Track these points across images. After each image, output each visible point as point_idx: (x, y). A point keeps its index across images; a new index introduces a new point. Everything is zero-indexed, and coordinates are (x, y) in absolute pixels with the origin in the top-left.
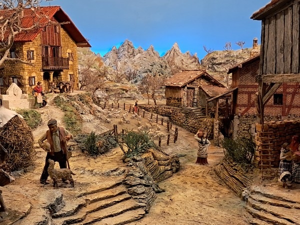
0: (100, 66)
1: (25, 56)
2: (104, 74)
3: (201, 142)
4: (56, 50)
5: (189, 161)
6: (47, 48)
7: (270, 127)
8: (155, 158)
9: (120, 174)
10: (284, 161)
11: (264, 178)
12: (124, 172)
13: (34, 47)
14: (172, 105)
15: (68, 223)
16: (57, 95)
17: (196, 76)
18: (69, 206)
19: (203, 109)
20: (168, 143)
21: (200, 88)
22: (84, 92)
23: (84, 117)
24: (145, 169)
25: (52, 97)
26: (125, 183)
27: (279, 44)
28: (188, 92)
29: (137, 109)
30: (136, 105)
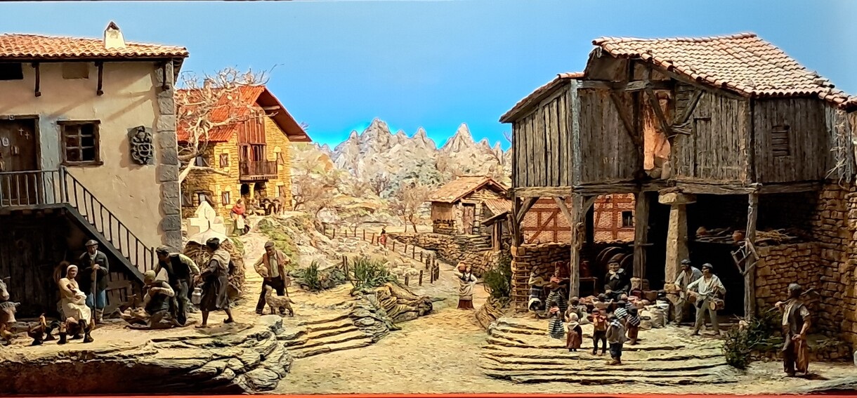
0: (327, 170)
1: (217, 163)
2: (333, 184)
3: (463, 279)
4: (258, 149)
5: (449, 305)
6: (245, 148)
7: (527, 250)
8: (393, 294)
10: (534, 286)
11: (518, 311)
12: (351, 305)
13: (229, 149)
14: (440, 232)
15: (289, 345)
16: (261, 218)
17: (475, 186)
18: (290, 331)
19: (490, 237)
20: (420, 282)
21: (484, 204)
22: (301, 214)
23: (302, 249)
24: (378, 304)
25: (254, 220)
26: (351, 316)
27: (529, 153)
28: (464, 211)
29: (384, 238)
30: (384, 232)
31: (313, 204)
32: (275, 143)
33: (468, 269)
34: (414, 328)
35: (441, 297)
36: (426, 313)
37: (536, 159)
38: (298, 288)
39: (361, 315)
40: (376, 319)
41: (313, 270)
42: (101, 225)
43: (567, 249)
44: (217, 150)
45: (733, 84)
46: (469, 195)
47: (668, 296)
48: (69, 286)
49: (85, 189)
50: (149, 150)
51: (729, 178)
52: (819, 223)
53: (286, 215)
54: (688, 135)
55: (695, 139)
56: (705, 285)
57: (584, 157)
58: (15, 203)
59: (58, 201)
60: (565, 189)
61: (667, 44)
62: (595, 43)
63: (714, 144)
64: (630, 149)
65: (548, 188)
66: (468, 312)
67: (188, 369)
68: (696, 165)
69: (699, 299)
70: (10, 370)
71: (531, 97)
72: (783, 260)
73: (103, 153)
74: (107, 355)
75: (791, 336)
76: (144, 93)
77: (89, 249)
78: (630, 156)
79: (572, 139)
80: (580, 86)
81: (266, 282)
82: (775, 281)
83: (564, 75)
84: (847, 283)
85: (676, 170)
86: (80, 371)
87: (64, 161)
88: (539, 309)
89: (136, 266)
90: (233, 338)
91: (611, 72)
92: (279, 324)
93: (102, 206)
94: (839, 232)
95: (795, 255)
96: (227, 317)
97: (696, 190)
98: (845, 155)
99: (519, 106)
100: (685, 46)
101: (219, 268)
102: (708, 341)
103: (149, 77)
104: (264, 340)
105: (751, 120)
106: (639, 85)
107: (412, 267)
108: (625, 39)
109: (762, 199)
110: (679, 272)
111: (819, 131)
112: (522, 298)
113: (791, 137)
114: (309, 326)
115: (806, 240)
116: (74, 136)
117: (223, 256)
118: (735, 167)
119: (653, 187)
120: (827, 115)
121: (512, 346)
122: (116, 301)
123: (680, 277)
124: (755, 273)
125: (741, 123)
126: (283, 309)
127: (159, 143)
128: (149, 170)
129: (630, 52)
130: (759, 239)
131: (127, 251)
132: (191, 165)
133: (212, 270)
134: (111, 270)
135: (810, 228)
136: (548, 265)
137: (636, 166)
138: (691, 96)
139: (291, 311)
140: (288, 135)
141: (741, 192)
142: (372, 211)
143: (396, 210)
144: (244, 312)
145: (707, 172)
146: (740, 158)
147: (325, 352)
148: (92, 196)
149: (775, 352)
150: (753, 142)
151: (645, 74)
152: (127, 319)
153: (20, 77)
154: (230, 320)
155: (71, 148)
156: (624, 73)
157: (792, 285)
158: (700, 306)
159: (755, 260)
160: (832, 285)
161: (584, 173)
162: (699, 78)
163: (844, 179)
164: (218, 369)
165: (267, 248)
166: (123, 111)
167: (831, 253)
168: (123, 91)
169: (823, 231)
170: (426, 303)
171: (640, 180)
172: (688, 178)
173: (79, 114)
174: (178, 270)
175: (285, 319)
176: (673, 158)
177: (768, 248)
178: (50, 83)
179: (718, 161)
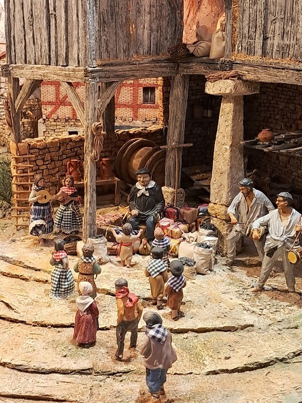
10: (36, 203)
27: (27, 15)
43: (80, 144)
60: (76, 71)
64: (165, 13)
68: (265, 39)
85: (233, 46)
112: (23, 213)
161: (103, 47)
172: (252, 58)
176: (229, 27)
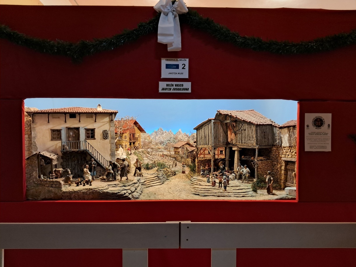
0: (149, 139)
1: (124, 138)
2: (151, 142)
3: (183, 166)
4: (134, 135)
5: (180, 173)
6: (131, 134)
7: (200, 160)
8: (167, 170)
9: (156, 174)
10: (202, 169)
11: (198, 175)
13: (127, 135)
14: (176, 154)
15: (142, 184)
16: (134, 151)
17: (184, 144)
18: (142, 181)
19: (188, 156)
20: (173, 167)
21: (186, 148)
22: (144, 150)
23: (144, 159)
24: (164, 173)
25: (133, 151)
26: (157, 176)
27: (201, 137)
28: (182, 149)
29: (163, 155)
30: (163, 154)
31: (146, 147)
32: (138, 133)
33: (184, 164)
34: (172, 179)
35: (178, 170)
36: (175, 175)
37: (203, 139)
38: (144, 169)
39: (160, 176)
40: (163, 177)
41: (148, 165)
42: (95, 155)
43: (210, 160)
44: (124, 135)
45: (252, 121)
46: (183, 146)
47: (235, 172)
48: (86, 171)
49: (91, 146)
50: (108, 136)
51: (251, 144)
52: (272, 155)
53: (140, 150)
54: (240, 134)
55: (242, 135)
56: (245, 170)
57: (214, 138)
58: (73, 149)
59: (84, 149)
60: (210, 146)
61: (234, 112)
62: (217, 111)
63: (247, 136)
64: (225, 136)
65: (205, 146)
66: (184, 174)
67: (117, 193)
68: (242, 141)
69: (244, 174)
70: (70, 193)
71: (201, 124)
72: (264, 164)
73: (96, 137)
74: (96, 189)
75: (269, 184)
76: (107, 122)
77: (91, 161)
78: (225, 138)
79: (212, 134)
80: (214, 121)
81: (136, 168)
82: (262, 170)
83: (210, 119)
84: (280, 170)
85: (237, 142)
86: (88, 194)
87: (86, 138)
88: (204, 175)
89: (104, 165)
90: (128, 184)
91: (221, 118)
92: (140, 179)
93: (95, 150)
94: (277, 158)
95: (267, 163)
96: (127, 178)
97: (242, 147)
98: (279, 139)
99: (198, 126)
100: (238, 112)
101: (125, 166)
102: (246, 184)
103: (108, 118)
104: (136, 184)
105: (257, 131)
106: (228, 121)
107: (170, 163)
108: (225, 110)
109: (259, 150)
110: (238, 167)
111: (272, 133)
112: (199, 172)
113: (266, 134)
114: (147, 179)
115: (269, 160)
116: (89, 132)
117: (126, 163)
118: (252, 142)
119: (231, 146)
120: (274, 129)
121: (197, 185)
122: (98, 174)
123: (238, 168)
124: (258, 168)
125: (254, 131)
126: (140, 175)
127: (110, 134)
128: (107, 141)
129: (226, 114)
130: (258, 159)
131: (101, 161)
132: (118, 138)
133: (123, 166)
134: (97, 166)
135: (269, 156)
136: (204, 164)
137: (227, 141)
138: (241, 124)
139: (142, 176)
140: (141, 131)
141: (254, 148)
142: (160, 149)
143: (166, 149)
144: (130, 176)
145: (245, 143)
146: (254, 139)
147: (151, 186)
148: (93, 147)
149: (263, 187)
150: (257, 135)
151: (230, 119)
152: (101, 179)
153: (75, 117)
154: (127, 179)
155: (88, 135)
156: (224, 118)
157: (269, 171)
158: (244, 175)
159: (258, 165)
160: (275, 171)
161: (215, 142)
162: (243, 120)
163: (279, 145)
164: (124, 193)
165: (137, 160)
166: (101, 126)
167: (275, 163)
168: (102, 121)
169: (273, 157)
170: (174, 172)
171: (228, 145)
172: (240, 144)
173: (90, 127)
174: (114, 166)
175: (141, 177)
176: (236, 139)
177: (261, 161)
178: (83, 119)
179: (248, 140)
